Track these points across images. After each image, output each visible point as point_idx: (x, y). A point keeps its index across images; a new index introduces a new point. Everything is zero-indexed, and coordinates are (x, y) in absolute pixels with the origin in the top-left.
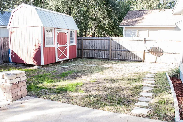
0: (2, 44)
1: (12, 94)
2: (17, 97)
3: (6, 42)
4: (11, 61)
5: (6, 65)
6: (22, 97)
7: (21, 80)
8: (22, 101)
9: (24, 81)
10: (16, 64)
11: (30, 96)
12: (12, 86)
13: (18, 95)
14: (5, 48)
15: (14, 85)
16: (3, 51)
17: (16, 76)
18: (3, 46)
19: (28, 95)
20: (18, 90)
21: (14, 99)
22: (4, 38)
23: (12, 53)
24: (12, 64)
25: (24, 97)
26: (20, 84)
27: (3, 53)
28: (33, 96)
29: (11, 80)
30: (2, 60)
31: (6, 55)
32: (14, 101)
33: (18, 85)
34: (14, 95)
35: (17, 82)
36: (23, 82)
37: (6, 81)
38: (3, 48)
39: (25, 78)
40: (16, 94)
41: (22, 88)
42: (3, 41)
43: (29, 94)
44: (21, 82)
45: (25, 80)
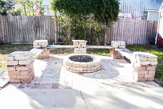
0: (152, 27)
1: (139, 75)
2: (143, 79)
3: (156, 25)
4: (156, 44)
5: (151, 46)
6: (147, 81)
7: (151, 64)
8: (146, 85)
9: (154, 65)
10: (159, 47)
11: (156, 82)
12: (141, 67)
13: (144, 77)
14: (153, 31)
15: (142, 67)
16: (151, 33)
17: (146, 59)
18: (152, 29)
19: (154, 81)
20: (146, 72)
21: (139, 80)
22: (155, 22)
23: (158, 36)
24: (156, 46)
25: (150, 81)
26: (149, 68)
27: (151, 35)
28: (158, 84)
29: (141, 62)
30: (149, 42)
31: (153, 37)
32: (138, 81)
33: (147, 68)
34: (140, 77)
35: (146, 65)
36: (152, 66)
37: (137, 61)
38: (152, 30)
39: (156, 63)
40: (143, 76)
41: (150, 72)
42: (153, 24)
43: (156, 80)
44: (150, 66)
45: (156, 65)
